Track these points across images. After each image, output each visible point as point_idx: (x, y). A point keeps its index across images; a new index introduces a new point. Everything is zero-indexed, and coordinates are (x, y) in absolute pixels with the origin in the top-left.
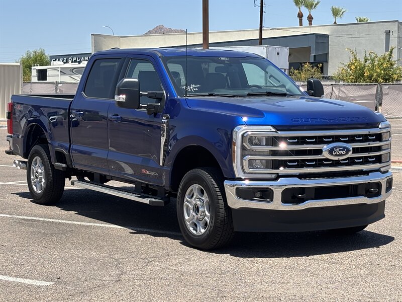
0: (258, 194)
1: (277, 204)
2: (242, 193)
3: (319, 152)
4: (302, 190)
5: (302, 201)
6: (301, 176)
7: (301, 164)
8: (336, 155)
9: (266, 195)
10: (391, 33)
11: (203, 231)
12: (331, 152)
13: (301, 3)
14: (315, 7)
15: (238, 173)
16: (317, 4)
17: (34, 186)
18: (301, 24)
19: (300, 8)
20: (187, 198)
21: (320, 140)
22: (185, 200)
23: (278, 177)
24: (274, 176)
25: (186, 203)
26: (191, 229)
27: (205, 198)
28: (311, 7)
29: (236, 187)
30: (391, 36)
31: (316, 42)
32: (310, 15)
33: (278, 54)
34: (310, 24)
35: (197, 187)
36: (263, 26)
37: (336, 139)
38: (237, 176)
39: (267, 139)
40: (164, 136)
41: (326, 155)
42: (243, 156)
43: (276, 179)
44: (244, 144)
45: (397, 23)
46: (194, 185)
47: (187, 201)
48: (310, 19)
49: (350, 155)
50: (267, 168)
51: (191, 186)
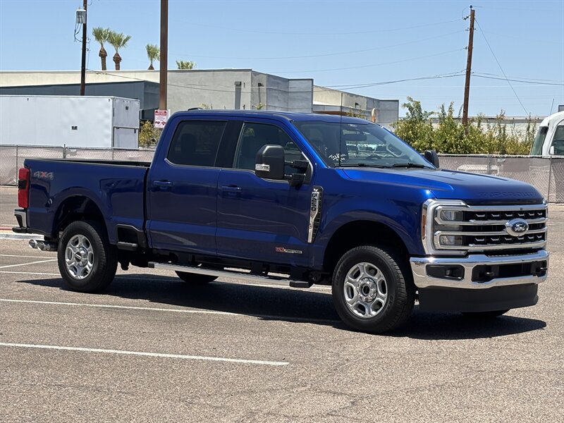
0: (448, 272)
1: (467, 283)
2: (433, 271)
3: (502, 228)
4: (489, 268)
5: (488, 279)
6: (487, 253)
7: (488, 240)
8: (517, 231)
9: (457, 272)
10: (242, 87)
11: (374, 313)
12: (513, 228)
13: (105, 37)
14: (124, 43)
15: (428, 249)
16: (126, 40)
17: (70, 271)
18: (104, 68)
19: (102, 44)
20: (349, 277)
21: (503, 215)
22: (346, 280)
23: (468, 253)
24: (463, 253)
25: (347, 283)
26: (356, 312)
27: (380, 277)
28: (119, 43)
29: (426, 264)
30: (243, 90)
31: (145, 93)
32: (117, 54)
33: (127, 108)
34: (118, 67)
35: (366, 265)
36: (86, 68)
37: (515, 215)
38: (427, 253)
39: (457, 214)
40: (315, 210)
41: (509, 231)
42: (434, 231)
43: (466, 256)
44: (436, 219)
45: (250, 72)
46: (362, 264)
47: (350, 281)
48: (117, 60)
49: (528, 232)
50: (456, 244)
51: (357, 265)
